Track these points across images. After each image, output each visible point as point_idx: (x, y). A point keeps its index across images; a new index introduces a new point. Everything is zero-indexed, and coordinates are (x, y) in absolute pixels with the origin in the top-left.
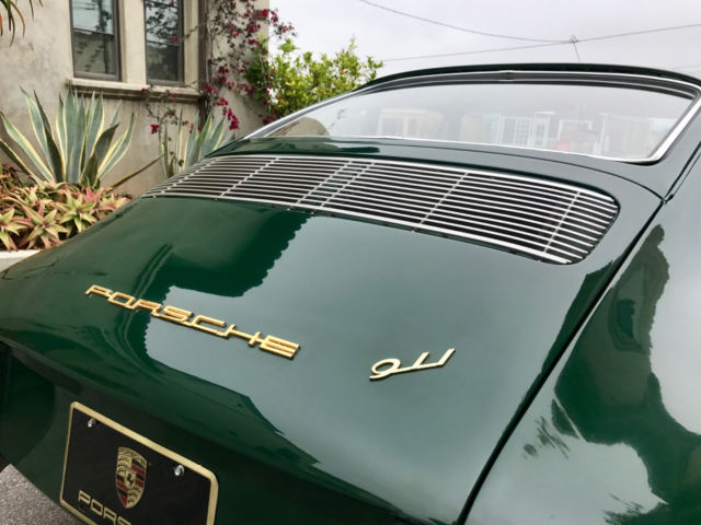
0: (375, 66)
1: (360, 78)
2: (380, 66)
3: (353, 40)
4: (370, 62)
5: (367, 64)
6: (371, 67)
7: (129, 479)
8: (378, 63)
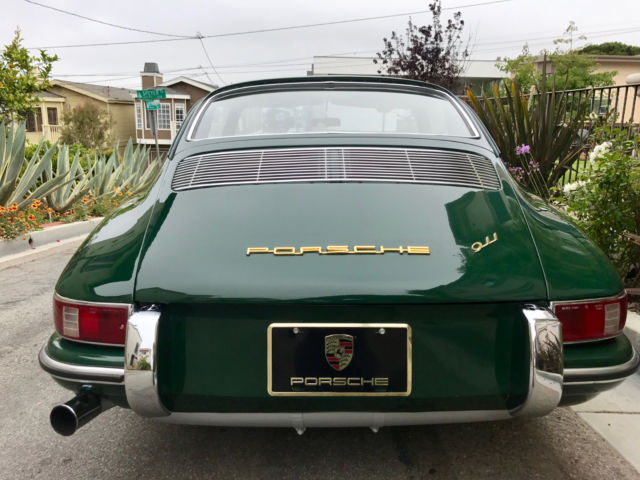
0: (50, 60)
1: (33, 71)
2: (55, 59)
3: (18, 33)
4: (43, 55)
5: (40, 56)
6: (45, 60)
7: (338, 352)
8: (52, 56)
